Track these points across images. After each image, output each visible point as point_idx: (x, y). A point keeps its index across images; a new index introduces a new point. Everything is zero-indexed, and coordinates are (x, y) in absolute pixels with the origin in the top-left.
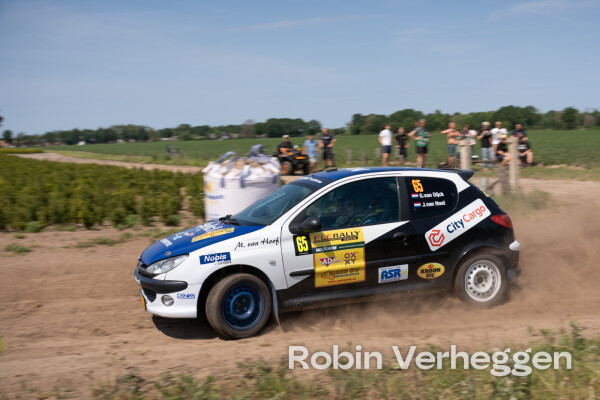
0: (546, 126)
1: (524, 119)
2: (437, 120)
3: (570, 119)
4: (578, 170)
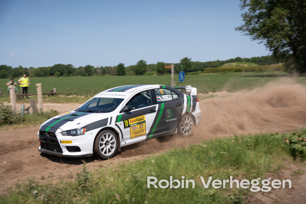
0: (78, 74)
1: (67, 71)
3: (88, 71)
4: (79, 99)
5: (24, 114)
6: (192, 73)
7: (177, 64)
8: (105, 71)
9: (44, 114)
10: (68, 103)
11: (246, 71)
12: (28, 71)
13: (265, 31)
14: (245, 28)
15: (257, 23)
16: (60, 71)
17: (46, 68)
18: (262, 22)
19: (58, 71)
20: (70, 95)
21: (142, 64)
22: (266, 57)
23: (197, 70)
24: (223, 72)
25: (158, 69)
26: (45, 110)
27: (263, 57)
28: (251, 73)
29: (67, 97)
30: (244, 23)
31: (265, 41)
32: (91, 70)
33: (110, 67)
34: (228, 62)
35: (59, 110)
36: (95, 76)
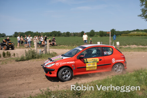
0: (63, 36)
1: (58, 34)
2: (37, 34)
3: (68, 34)
4: (66, 47)
5: (41, 54)
8: (75, 35)
9: (51, 54)
10: (60, 49)
12: (40, 34)
14: (143, 15)
16: (55, 34)
17: (48, 33)
19: (54, 34)
20: (61, 45)
21: (92, 31)
23: (118, 35)
24: (131, 36)
25: (100, 34)
26: (51, 52)
29: (60, 46)
32: (69, 34)
33: (78, 33)
34: (133, 31)
35: (57, 52)
36: (71, 37)
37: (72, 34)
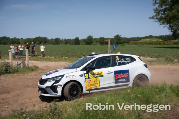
0: (50, 43)
1: (43, 41)
3: (57, 41)
4: (52, 58)
5: (17, 68)
6: (121, 44)
7: (112, 39)
8: (67, 42)
9: (30, 67)
10: (44, 61)
11: (155, 44)
12: (19, 40)
13: (168, 19)
14: (156, 17)
15: (163, 14)
16: (39, 41)
17: (31, 39)
18: (166, 14)
21: (90, 38)
22: (168, 35)
23: (125, 43)
24: (141, 45)
25: (100, 41)
26: (30, 65)
27: (166, 35)
28: (158, 46)
30: (155, 14)
31: (168, 26)
33: (71, 39)
34: (144, 38)
35: (38, 66)
36: (61, 45)
37: (63, 41)
